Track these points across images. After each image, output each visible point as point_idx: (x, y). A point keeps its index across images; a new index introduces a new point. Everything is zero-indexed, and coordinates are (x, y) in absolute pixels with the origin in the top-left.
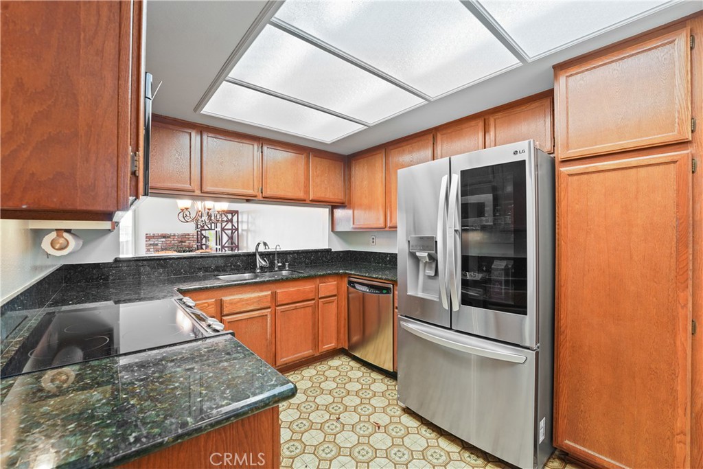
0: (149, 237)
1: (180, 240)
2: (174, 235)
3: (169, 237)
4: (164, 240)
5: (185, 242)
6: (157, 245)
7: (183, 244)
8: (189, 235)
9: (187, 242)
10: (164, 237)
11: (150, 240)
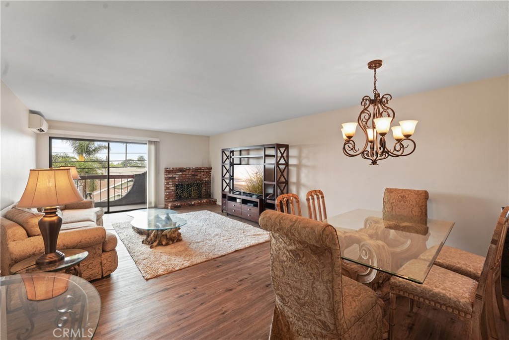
0: (168, 171)
1: (193, 173)
2: (190, 169)
3: (185, 171)
4: (180, 173)
5: (197, 176)
6: (175, 178)
7: (196, 177)
8: (200, 169)
9: (199, 175)
10: (181, 170)
11: (169, 174)
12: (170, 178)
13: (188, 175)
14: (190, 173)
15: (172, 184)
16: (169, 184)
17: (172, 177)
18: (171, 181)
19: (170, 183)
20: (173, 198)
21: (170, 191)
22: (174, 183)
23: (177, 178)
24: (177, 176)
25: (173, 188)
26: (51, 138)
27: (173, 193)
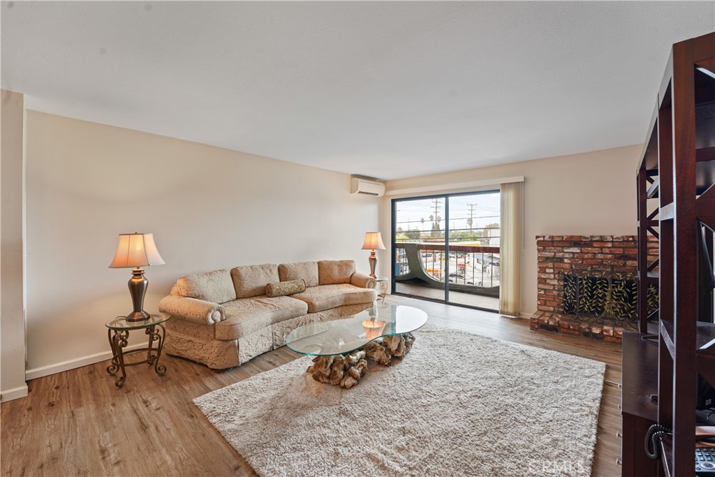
0: (543, 244)
1: (620, 251)
2: (602, 240)
3: (589, 244)
4: (576, 250)
6: (561, 260)
10: (576, 241)
11: (544, 250)
12: (547, 258)
13: (599, 256)
14: (607, 251)
15: (554, 274)
16: (545, 272)
17: (554, 257)
18: (550, 265)
19: (548, 270)
20: (555, 304)
21: (547, 287)
22: (558, 272)
23: (566, 261)
24: (567, 256)
25: (555, 282)
26: (393, 201)
27: (555, 293)
